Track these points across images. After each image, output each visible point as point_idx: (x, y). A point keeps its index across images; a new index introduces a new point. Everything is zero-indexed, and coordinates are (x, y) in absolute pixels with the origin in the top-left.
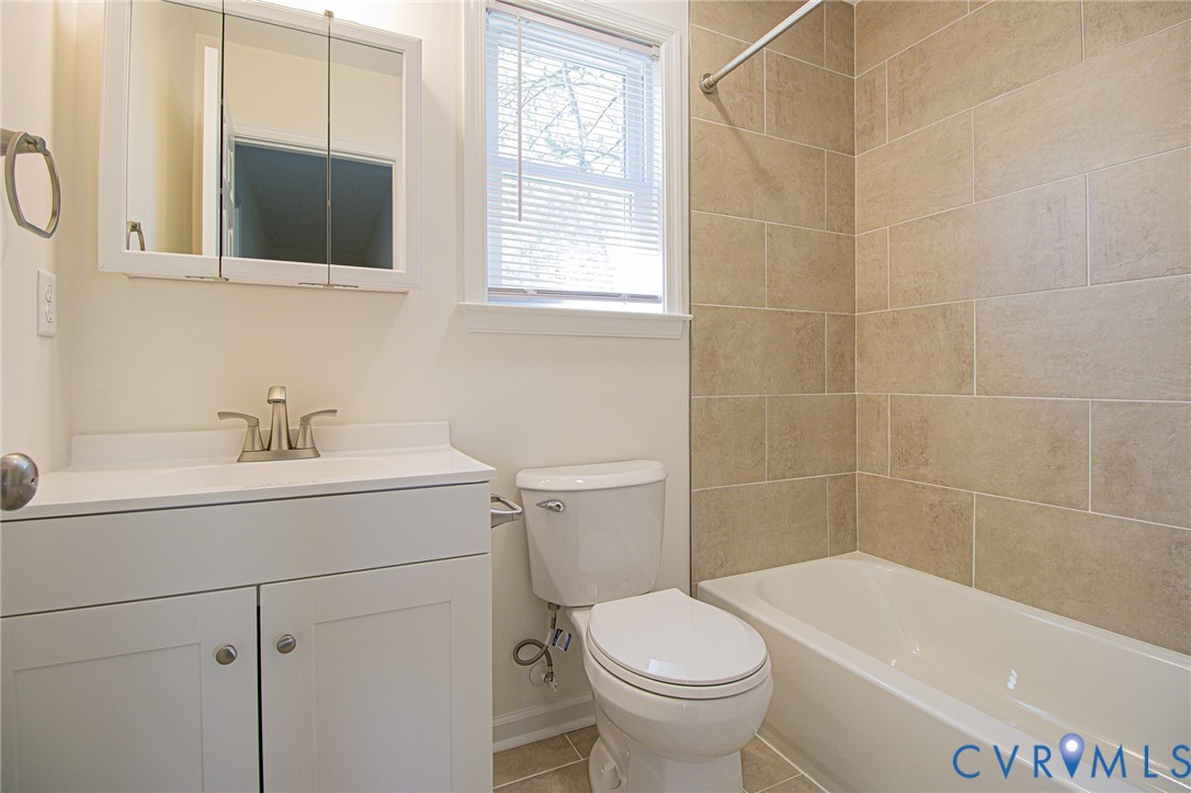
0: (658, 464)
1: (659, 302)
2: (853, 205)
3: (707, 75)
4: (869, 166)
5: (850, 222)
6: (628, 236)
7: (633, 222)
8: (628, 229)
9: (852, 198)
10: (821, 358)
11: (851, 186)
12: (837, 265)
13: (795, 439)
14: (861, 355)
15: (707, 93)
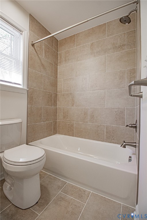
0: (21, 119)
1: (21, 85)
2: (57, 75)
3: (32, 42)
4: (60, 68)
5: (57, 77)
6: (14, 70)
7: (15, 67)
8: (14, 68)
9: (57, 73)
10: (52, 100)
11: (57, 71)
12: (55, 84)
13: (47, 115)
14: (58, 100)
15: (32, 46)
